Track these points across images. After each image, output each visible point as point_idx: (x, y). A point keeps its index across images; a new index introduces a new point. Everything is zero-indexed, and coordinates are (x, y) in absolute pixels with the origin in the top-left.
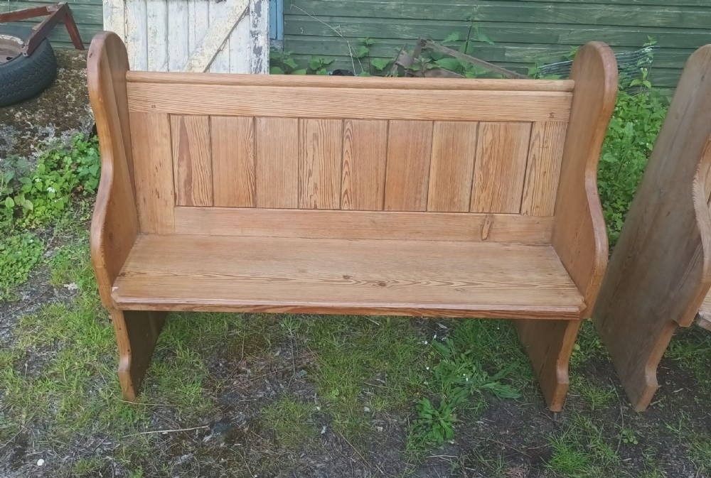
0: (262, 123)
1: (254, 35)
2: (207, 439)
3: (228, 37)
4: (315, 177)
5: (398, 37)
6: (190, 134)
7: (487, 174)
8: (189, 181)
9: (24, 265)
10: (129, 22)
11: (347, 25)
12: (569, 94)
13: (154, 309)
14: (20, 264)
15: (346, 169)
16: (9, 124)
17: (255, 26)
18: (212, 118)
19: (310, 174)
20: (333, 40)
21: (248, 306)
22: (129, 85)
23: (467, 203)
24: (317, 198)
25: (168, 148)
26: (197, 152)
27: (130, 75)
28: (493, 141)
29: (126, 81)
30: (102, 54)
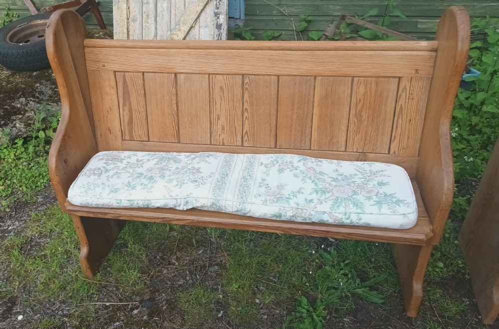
0: (181, 78)
1: (217, 15)
2: (135, 312)
3: (198, 17)
4: (223, 121)
5: (331, 14)
6: (130, 87)
7: (360, 121)
8: (131, 121)
9: (43, 177)
10: (131, 8)
11: (292, 6)
12: (434, 54)
13: (92, 216)
14: (41, 177)
15: (246, 115)
16: (47, 81)
17: (217, 8)
18: (145, 74)
19: (219, 118)
20: (281, 18)
21: (158, 218)
22: (86, 50)
23: (344, 144)
24: (224, 136)
25: (115, 97)
26: (136, 100)
27: (87, 42)
28: (365, 94)
29: (84, 47)
30: (57, 26)
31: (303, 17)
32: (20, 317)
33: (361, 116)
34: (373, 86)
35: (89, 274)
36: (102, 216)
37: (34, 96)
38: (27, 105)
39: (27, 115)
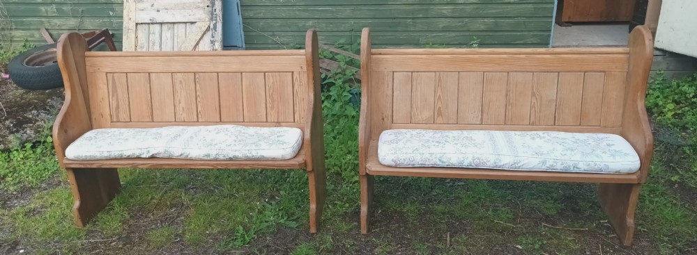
0: (153, 76)
1: (212, 42)
2: (113, 244)
3: (197, 44)
4: (183, 104)
6: (117, 83)
7: (273, 101)
8: (118, 107)
10: (139, 37)
11: (284, 36)
13: (82, 166)
15: (198, 99)
17: (213, 37)
18: (128, 74)
19: (180, 103)
20: (276, 46)
22: (87, 59)
23: (265, 117)
24: (184, 115)
25: (106, 91)
26: (121, 92)
27: (87, 53)
28: (273, 83)
29: (85, 57)
30: (65, 41)
31: (292, 45)
32: (22, 251)
33: (273, 98)
34: (278, 78)
35: (80, 223)
36: (89, 166)
37: (45, 109)
38: (38, 116)
39: (37, 123)
